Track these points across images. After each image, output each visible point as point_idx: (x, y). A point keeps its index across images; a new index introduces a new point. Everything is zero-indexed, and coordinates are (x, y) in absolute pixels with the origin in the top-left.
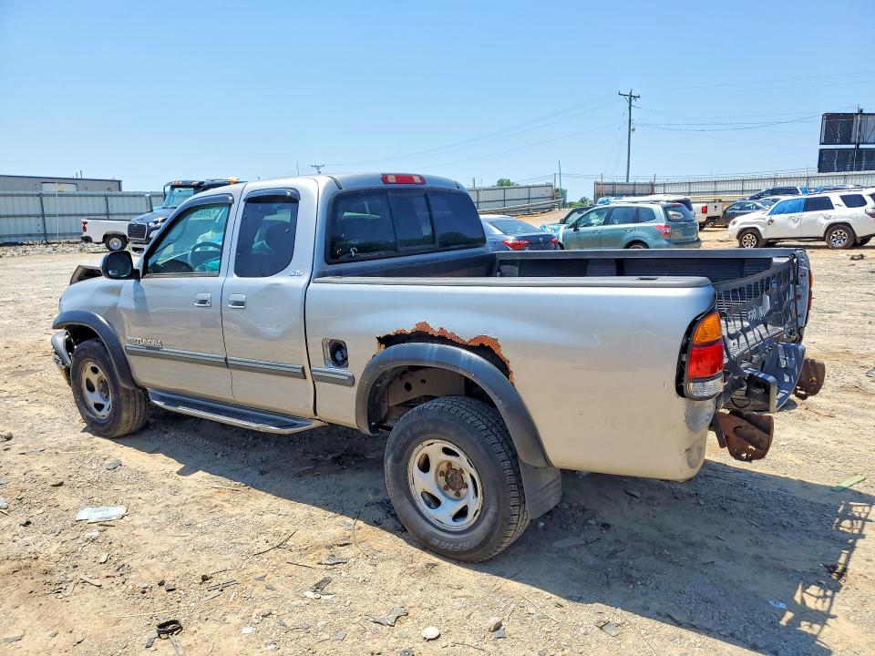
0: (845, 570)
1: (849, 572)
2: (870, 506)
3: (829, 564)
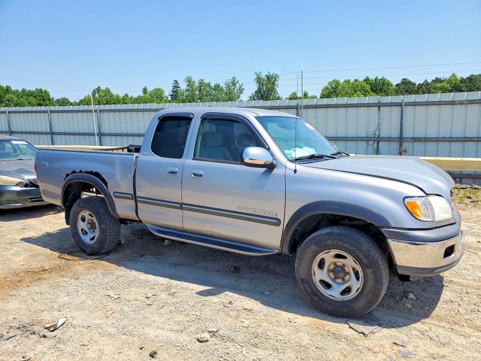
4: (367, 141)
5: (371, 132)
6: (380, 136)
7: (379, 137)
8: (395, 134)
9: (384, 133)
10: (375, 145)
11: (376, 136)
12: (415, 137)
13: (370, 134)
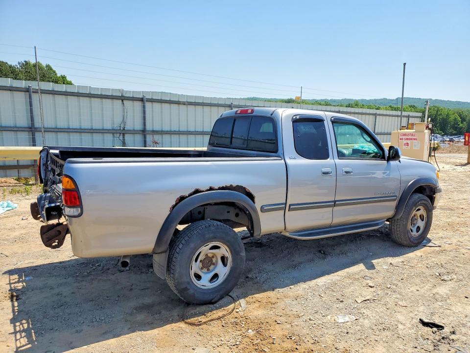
0: (12, 301)
1: (9, 300)
2: (17, 348)
3: (20, 300)
4: (113, 133)
5: (117, 124)
6: (126, 129)
7: (124, 129)
8: (139, 126)
9: (129, 127)
10: (121, 138)
11: (122, 129)
12: (154, 130)
13: (116, 126)
